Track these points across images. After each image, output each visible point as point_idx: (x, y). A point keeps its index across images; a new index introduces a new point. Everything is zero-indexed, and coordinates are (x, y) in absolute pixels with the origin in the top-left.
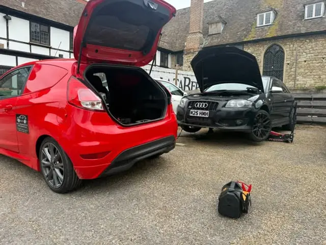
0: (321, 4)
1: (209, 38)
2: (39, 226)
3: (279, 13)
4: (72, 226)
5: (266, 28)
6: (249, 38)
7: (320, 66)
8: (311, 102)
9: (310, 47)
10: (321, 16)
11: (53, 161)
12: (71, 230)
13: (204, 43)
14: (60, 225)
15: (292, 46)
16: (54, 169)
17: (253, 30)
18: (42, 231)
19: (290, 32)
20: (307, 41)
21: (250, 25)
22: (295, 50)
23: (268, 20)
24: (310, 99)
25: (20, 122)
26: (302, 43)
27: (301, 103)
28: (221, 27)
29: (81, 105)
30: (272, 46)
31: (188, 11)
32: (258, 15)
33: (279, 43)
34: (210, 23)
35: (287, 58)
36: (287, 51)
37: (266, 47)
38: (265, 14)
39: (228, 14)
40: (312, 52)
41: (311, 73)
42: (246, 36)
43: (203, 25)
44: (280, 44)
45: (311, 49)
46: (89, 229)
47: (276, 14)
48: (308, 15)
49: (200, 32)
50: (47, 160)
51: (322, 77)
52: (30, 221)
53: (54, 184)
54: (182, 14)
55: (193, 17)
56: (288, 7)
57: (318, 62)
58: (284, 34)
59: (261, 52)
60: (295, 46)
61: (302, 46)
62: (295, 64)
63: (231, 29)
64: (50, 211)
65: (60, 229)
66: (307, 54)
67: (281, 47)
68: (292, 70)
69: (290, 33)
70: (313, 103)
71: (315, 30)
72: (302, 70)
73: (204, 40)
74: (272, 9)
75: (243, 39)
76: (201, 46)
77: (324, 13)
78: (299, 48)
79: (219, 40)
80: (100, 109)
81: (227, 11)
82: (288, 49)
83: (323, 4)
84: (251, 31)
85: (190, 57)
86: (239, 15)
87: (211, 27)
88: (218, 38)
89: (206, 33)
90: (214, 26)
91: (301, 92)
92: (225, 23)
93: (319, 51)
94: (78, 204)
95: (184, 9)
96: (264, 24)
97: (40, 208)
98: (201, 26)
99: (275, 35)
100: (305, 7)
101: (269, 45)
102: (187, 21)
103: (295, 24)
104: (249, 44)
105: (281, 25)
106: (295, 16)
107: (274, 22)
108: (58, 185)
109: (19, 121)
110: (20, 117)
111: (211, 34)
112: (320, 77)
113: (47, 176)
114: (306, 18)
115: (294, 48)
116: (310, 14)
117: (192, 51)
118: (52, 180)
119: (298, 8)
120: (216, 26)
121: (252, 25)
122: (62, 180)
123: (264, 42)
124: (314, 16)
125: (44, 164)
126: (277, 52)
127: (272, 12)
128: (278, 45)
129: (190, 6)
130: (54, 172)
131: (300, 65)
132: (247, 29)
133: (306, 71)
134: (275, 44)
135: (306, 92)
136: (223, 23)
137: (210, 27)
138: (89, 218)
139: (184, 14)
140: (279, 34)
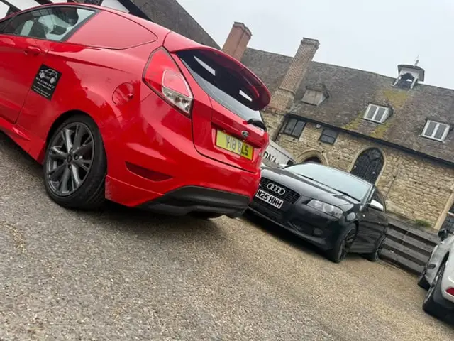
0: (445, 127)
1: (301, 106)
2: (23, 237)
3: (394, 115)
4: (78, 259)
5: (373, 125)
6: (350, 127)
7: (419, 198)
8: (405, 236)
9: (416, 170)
10: (440, 140)
11: (74, 152)
12: (77, 266)
13: (292, 108)
14: (60, 250)
15: (395, 159)
16: (70, 166)
17: (357, 119)
18: (28, 247)
19: (400, 142)
20: (416, 162)
21: (355, 112)
22: (397, 166)
23: (379, 117)
24: (405, 232)
25: (44, 79)
26: (408, 162)
27: (391, 232)
28: (320, 99)
29: (161, 90)
30: (372, 149)
31: (288, 62)
32: (370, 105)
33: (382, 149)
34: (309, 88)
35: (384, 172)
36: (387, 163)
37: (365, 147)
38: (378, 108)
39: (335, 87)
40: (415, 177)
41: (405, 202)
42: (346, 123)
43: (300, 85)
44: (383, 152)
45: (416, 174)
46: (106, 276)
47: (391, 113)
48: (427, 131)
49: (292, 92)
50: (64, 149)
51: (416, 212)
52: (9, 225)
53: (59, 188)
54: (279, 61)
55: (291, 71)
56: (407, 113)
57: (418, 192)
58: (392, 141)
59: (356, 151)
60: (399, 161)
61: (407, 165)
62: (391, 182)
63: (331, 106)
64: (44, 224)
65: (58, 256)
66: (409, 177)
67: (382, 155)
68: (385, 189)
69: (398, 143)
70: (405, 238)
71: (429, 153)
72: (396, 194)
73: (294, 104)
74: (388, 106)
75: (341, 125)
76: (287, 110)
77: (446, 138)
78: (403, 167)
79: (312, 113)
80: (184, 110)
81: (334, 83)
82: (390, 161)
83: (448, 128)
84: (354, 120)
85: (268, 116)
86: (348, 95)
87: (309, 93)
88: (311, 110)
89: (298, 97)
90: (312, 94)
91: (397, 218)
92: (327, 97)
93: (424, 180)
94: (89, 231)
95: (285, 57)
96: (373, 119)
97: (27, 213)
98: (297, 86)
99: (382, 138)
100: (426, 121)
101: (370, 147)
102: (282, 72)
103: (408, 136)
104: (346, 135)
105: (392, 130)
106: (411, 126)
107: (384, 122)
108: (64, 192)
109: (42, 75)
110: (47, 71)
111: (305, 101)
112: (413, 213)
113: (51, 174)
114: (424, 135)
115: (397, 164)
116: (429, 132)
117: (273, 111)
118: (57, 183)
119: (419, 120)
120: (316, 95)
121: (358, 114)
122: (78, 186)
123: (365, 140)
124: (432, 137)
125: (54, 152)
126: (375, 159)
127: (387, 109)
128: (379, 152)
129: (293, 56)
130: (67, 171)
131: (395, 187)
132: (351, 115)
133: (401, 198)
134: (377, 149)
135: (403, 221)
136: (324, 95)
137: (307, 92)
138: (107, 260)
139: (282, 63)
140: (386, 138)
